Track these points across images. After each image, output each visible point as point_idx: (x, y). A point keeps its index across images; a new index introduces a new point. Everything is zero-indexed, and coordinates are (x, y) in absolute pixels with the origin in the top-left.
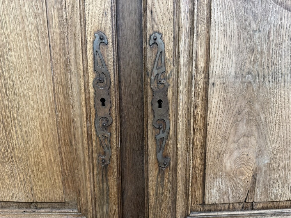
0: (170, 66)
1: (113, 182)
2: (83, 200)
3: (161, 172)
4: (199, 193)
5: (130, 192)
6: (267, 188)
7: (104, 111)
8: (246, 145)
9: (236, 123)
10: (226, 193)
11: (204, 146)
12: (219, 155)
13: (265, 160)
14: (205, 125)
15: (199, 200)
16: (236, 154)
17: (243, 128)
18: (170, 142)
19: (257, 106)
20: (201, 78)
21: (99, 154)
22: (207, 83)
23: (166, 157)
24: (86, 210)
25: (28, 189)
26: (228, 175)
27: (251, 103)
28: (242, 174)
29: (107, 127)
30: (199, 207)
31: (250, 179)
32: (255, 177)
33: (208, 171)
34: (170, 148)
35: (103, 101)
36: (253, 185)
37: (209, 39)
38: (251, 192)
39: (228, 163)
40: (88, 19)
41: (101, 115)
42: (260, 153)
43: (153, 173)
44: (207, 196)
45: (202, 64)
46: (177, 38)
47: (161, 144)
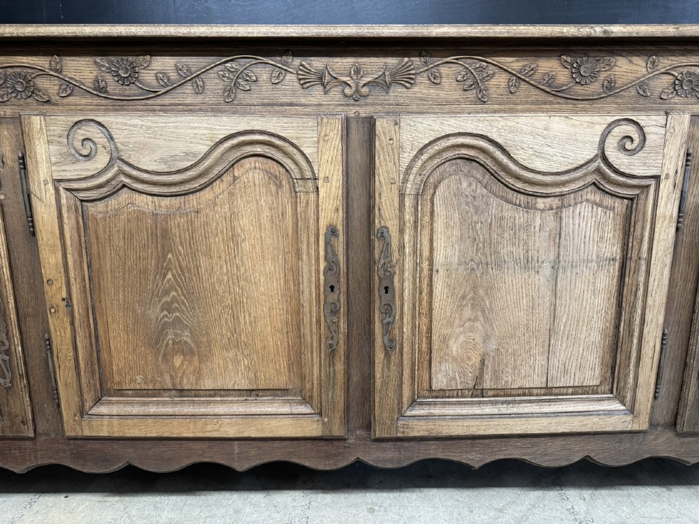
0: (396, 255)
1: (340, 367)
2: (308, 386)
3: (387, 355)
4: (426, 377)
5: (355, 378)
6: (496, 375)
7: (333, 297)
8: (471, 329)
9: (461, 307)
10: (454, 378)
11: (430, 330)
12: (445, 340)
13: (493, 345)
14: (431, 310)
15: (426, 385)
16: (462, 338)
17: (467, 313)
18: (397, 325)
19: (481, 292)
20: (425, 265)
21: (327, 338)
22: (431, 270)
23: (391, 341)
24: (311, 397)
25: (252, 375)
26: (455, 359)
27: (475, 288)
28: (469, 358)
29: (335, 312)
30: (427, 393)
31: (478, 365)
32: (483, 362)
33: (434, 355)
34: (397, 332)
35: (332, 288)
36: (482, 370)
37: (432, 230)
38: (479, 378)
39: (455, 347)
40: (322, 215)
41: (330, 300)
42: (486, 338)
43: (379, 356)
44: (434, 381)
45: (426, 253)
46: (401, 231)
47: (387, 328)
